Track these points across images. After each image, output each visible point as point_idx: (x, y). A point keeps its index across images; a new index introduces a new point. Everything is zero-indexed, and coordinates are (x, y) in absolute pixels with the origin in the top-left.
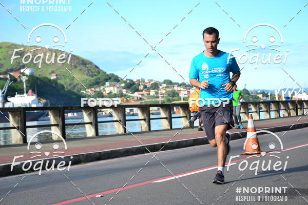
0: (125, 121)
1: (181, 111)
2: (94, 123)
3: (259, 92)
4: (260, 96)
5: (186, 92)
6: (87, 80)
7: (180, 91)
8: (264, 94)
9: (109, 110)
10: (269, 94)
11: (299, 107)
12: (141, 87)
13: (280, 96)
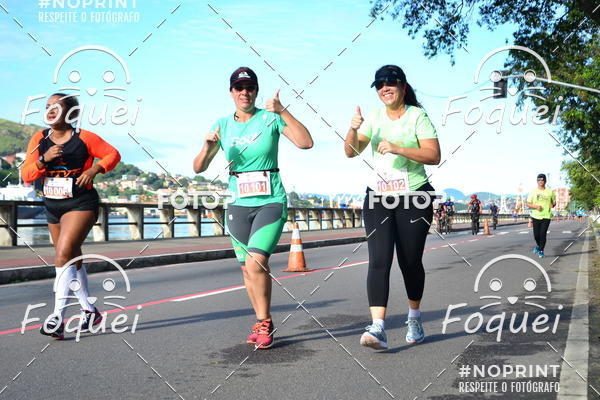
0: (143, 223)
1: (213, 214)
2: (103, 225)
3: (310, 196)
4: (312, 201)
8: (316, 199)
9: (125, 210)
10: (322, 200)
11: (356, 216)
12: (166, 184)
13: (335, 203)
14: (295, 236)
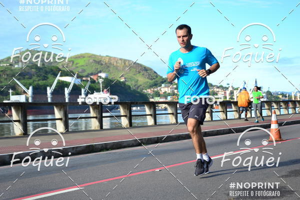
0: (177, 114)
1: (220, 107)
2: (153, 115)
3: (279, 93)
4: (281, 96)
5: (223, 93)
6: (147, 82)
7: (219, 91)
8: (283, 95)
9: (164, 106)
10: (287, 95)
13: (295, 97)
14: (274, 118)
